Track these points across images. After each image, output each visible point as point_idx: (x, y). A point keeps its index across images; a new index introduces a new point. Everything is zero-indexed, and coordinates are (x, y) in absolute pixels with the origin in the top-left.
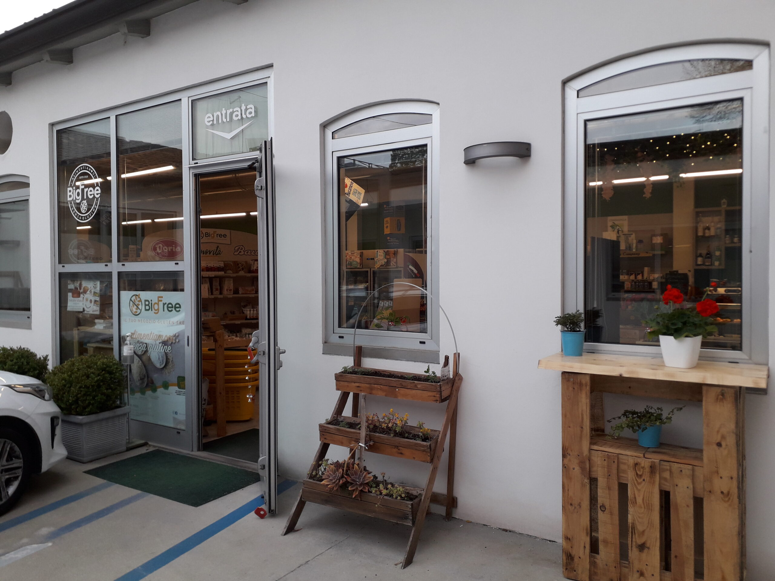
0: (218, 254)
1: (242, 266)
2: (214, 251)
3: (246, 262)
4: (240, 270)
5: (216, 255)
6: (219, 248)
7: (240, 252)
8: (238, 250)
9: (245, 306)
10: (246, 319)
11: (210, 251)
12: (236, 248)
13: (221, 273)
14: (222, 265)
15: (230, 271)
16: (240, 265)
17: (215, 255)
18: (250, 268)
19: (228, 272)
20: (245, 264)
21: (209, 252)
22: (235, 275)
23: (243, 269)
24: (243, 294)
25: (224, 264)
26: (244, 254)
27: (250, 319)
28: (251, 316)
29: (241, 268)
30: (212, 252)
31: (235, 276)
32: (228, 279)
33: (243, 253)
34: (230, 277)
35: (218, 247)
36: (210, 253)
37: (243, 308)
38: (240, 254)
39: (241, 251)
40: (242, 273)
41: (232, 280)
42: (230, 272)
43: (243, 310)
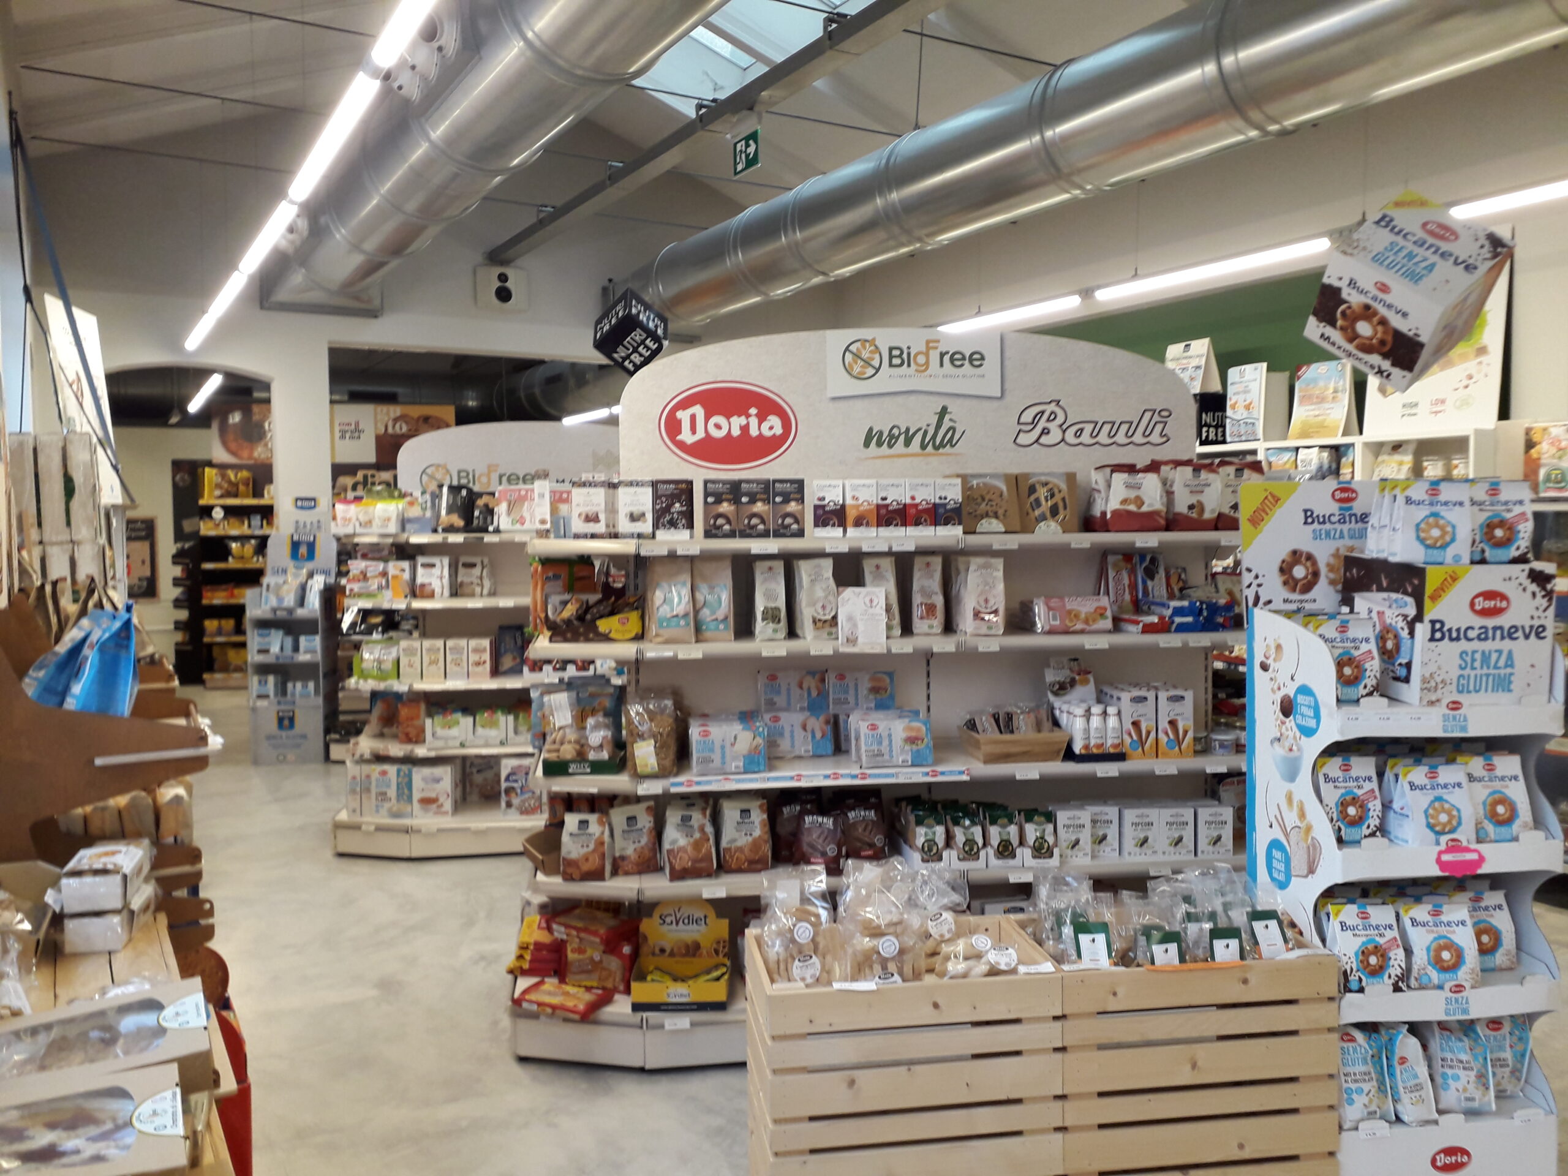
0: (942, 445)
1: (1052, 496)
2: (926, 432)
3: (1071, 478)
4: (1043, 518)
5: (936, 448)
6: (947, 417)
7: (1045, 432)
8: (1034, 423)
9: (1062, 689)
10: (1069, 755)
11: (908, 430)
12: (1028, 417)
13: (950, 534)
14: (954, 493)
15: (994, 521)
16: (1042, 493)
17: (930, 448)
18: (1090, 503)
19: (985, 525)
20: (1063, 486)
21: (902, 437)
22: (1013, 542)
23: (1054, 511)
24: (1051, 632)
25: (966, 488)
26: (1063, 440)
27: (1088, 757)
28: (1093, 742)
29: (1046, 506)
30: (920, 434)
31: (1016, 547)
32: (980, 560)
33: (1055, 435)
34: (987, 552)
35: (944, 411)
36: (907, 443)
37: (1051, 698)
38: (1043, 440)
39: (1049, 425)
40: (1049, 533)
41: (999, 563)
42: (996, 525)
43: (1053, 709)
